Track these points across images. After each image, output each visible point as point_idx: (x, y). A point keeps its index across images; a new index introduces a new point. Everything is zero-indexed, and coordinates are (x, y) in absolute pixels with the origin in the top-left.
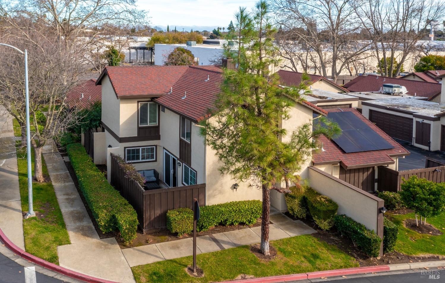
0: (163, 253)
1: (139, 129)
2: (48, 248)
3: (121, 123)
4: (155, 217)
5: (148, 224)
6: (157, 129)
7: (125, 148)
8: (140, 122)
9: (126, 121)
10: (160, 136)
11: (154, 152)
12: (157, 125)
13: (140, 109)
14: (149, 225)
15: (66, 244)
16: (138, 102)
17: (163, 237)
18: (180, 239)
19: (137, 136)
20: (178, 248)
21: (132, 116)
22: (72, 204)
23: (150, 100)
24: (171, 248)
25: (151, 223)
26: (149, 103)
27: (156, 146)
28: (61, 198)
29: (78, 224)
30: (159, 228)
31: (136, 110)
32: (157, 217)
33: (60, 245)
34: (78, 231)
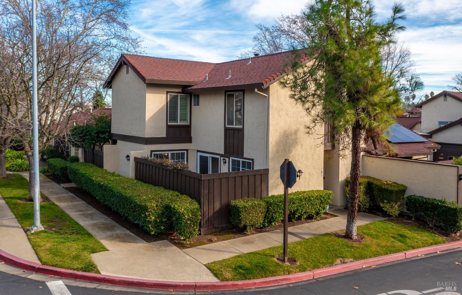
0: (237, 248)
1: (169, 127)
2: (76, 257)
3: (147, 119)
4: (215, 211)
5: (206, 221)
6: (188, 129)
7: (152, 151)
8: (169, 119)
9: (153, 116)
10: (191, 138)
11: (184, 159)
12: (189, 124)
13: (170, 103)
14: (208, 223)
15: (102, 251)
16: (167, 92)
17: (227, 236)
18: (248, 235)
19: (165, 136)
20: (252, 242)
21: (160, 110)
22: (91, 218)
23: (181, 91)
24: (243, 243)
25: (210, 220)
26: (179, 95)
27: (187, 150)
28: (73, 214)
29: (109, 233)
30: (218, 227)
31: (165, 103)
32: (217, 211)
33: (93, 252)
34: (113, 239)
